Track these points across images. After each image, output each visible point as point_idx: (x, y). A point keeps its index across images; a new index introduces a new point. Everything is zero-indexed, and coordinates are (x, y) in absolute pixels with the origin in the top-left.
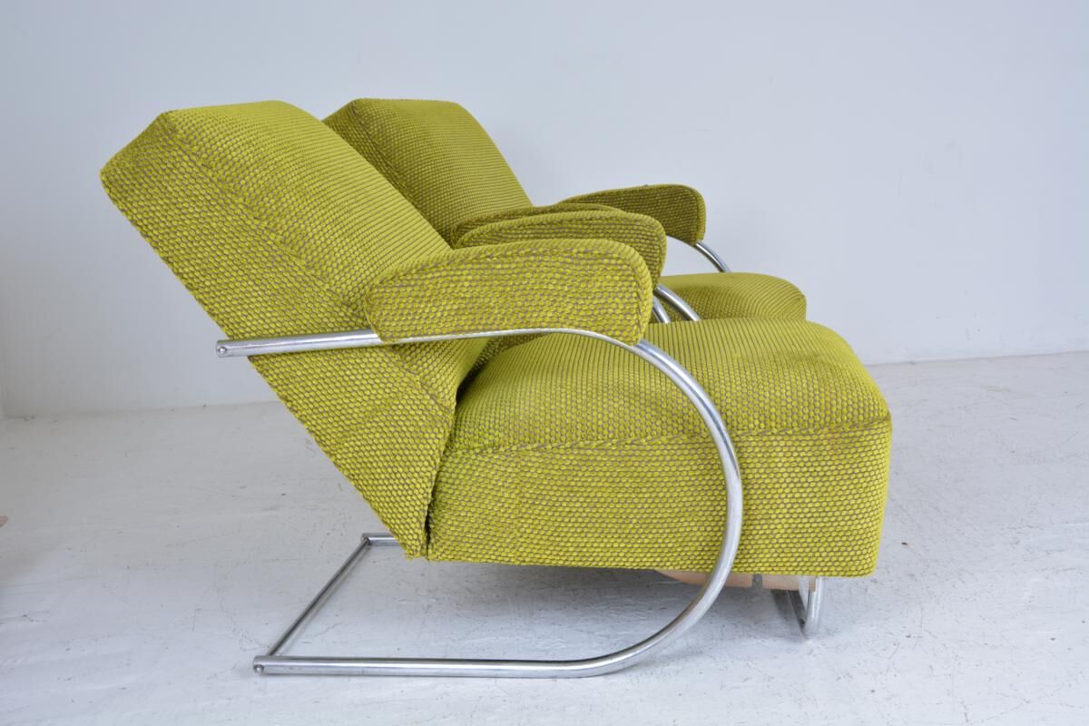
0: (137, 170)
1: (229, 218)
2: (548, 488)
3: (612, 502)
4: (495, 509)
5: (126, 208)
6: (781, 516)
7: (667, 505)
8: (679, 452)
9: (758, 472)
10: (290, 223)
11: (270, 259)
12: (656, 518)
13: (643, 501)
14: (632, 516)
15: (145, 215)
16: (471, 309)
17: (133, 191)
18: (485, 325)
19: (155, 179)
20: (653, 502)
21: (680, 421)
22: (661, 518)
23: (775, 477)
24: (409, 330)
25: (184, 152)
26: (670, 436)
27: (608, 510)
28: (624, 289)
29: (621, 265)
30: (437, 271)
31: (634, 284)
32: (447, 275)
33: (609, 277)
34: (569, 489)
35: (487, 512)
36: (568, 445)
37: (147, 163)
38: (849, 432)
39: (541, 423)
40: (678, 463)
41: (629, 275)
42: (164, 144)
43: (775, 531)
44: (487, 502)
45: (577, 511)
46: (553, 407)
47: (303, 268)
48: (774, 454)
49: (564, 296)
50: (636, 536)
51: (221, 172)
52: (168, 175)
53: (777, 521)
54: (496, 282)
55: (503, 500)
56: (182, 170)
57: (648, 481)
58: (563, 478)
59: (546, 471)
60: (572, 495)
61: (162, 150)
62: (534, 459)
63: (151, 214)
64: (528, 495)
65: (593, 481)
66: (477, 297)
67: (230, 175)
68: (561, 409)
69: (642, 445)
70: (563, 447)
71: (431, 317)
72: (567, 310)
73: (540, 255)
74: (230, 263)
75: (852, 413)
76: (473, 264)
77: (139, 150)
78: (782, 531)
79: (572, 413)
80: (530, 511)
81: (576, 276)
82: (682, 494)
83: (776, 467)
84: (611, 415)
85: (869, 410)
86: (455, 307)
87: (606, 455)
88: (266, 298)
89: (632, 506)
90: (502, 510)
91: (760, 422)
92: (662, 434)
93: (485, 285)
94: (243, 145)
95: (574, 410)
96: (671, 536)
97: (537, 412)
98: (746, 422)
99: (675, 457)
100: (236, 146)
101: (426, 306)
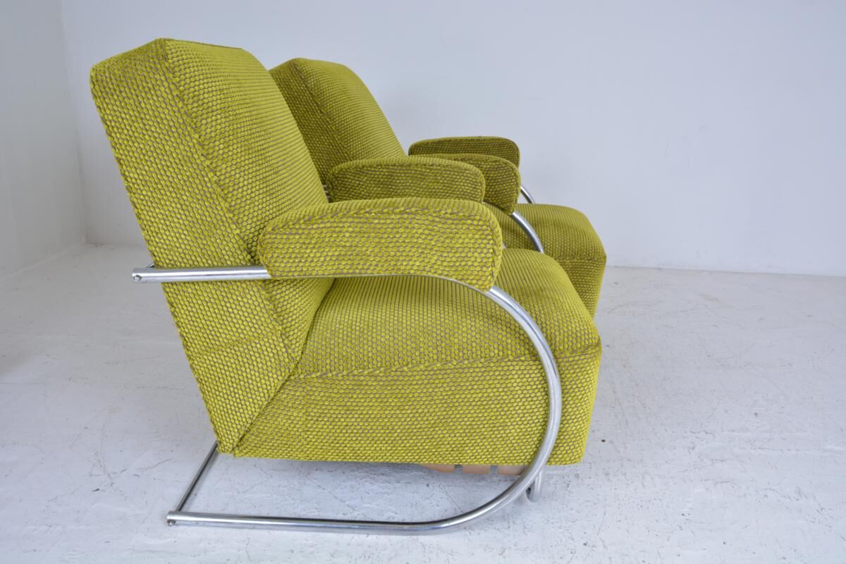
0: (122, 79)
1: (182, 147)
2: (329, 407)
3: (381, 417)
4: (287, 425)
5: (101, 106)
6: (515, 423)
7: (425, 418)
8: (435, 377)
9: (498, 391)
10: (229, 169)
11: (202, 192)
12: (416, 428)
13: (406, 416)
14: (396, 427)
15: (115, 118)
16: (350, 255)
17: (112, 95)
18: (361, 269)
19: (133, 92)
20: (414, 416)
21: (435, 351)
22: (420, 428)
23: (511, 394)
24: (295, 271)
25: (166, 79)
26: (427, 364)
27: (378, 423)
28: (483, 246)
29: (482, 226)
30: (322, 223)
31: (492, 242)
32: (331, 227)
33: (470, 235)
34: (346, 408)
35: (280, 427)
36: (345, 373)
37: (132, 76)
38: (569, 357)
39: (322, 356)
40: (434, 386)
41: (489, 235)
42: (153, 65)
43: (510, 435)
44: (279, 419)
45: (352, 425)
46: (332, 342)
47: (225, 210)
48: (510, 377)
49: (431, 249)
50: (400, 442)
51: (190, 107)
52: (146, 93)
53: (511, 427)
54: (373, 235)
55: (292, 418)
56: (159, 93)
57: (410, 401)
58: (341, 400)
59: (327, 394)
60: (348, 412)
61: (149, 70)
62: (317, 385)
63: (120, 120)
64: (312, 414)
65: (365, 401)
66: (356, 246)
67: (196, 112)
68: (339, 343)
69: (404, 371)
70: (341, 375)
71: (315, 260)
72: (433, 261)
73: (412, 213)
74: (169, 184)
75: (572, 342)
76: (354, 218)
77: (131, 63)
78: (515, 434)
79: (348, 347)
80: (314, 426)
81: (442, 233)
82: (437, 410)
83: (512, 386)
84: (379, 348)
85: (585, 339)
86: (337, 253)
87: (375, 380)
88: (186, 223)
89: (397, 420)
90: (292, 426)
91: (499, 351)
92: (420, 363)
93: (363, 237)
94: (216, 91)
95: (349, 344)
96: (427, 441)
97: (320, 347)
98: (487, 351)
99: (432, 381)
100: (210, 89)
101: (311, 252)
